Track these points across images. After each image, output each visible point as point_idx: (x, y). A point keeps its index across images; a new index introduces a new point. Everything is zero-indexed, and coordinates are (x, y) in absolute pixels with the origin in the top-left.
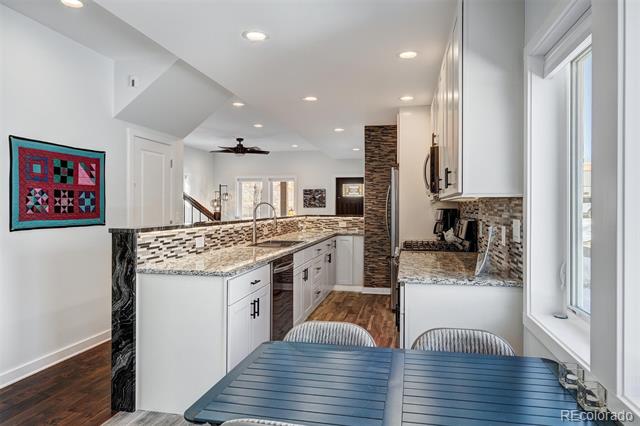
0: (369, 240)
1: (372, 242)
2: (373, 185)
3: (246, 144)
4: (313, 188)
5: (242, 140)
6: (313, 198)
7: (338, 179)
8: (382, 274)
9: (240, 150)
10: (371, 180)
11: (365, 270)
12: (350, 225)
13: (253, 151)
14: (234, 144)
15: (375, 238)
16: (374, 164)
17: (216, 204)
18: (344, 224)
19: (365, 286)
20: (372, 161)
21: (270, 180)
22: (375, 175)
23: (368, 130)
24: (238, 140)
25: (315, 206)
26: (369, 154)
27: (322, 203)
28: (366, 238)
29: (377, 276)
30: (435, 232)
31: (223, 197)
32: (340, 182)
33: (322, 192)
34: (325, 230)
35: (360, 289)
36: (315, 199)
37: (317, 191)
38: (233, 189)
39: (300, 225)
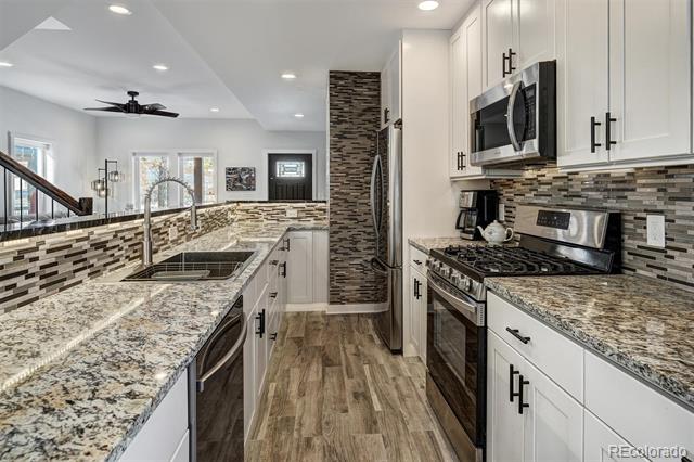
0: (336, 237)
1: (341, 240)
2: (342, 157)
3: (142, 100)
4: (239, 165)
5: (137, 94)
6: (239, 179)
7: (270, 155)
8: (354, 284)
9: (133, 108)
10: (339, 150)
11: (331, 279)
12: (303, 214)
13: (154, 111)
14: (125, 99)
15: (344, 233)
16: (344, 126)
17: (99, 186)
18: (294, 213)
19: (332, 303)
20: (340, 122)
21: (180, 154)
22: (345, 142)
23: (335, 77)
24: (129, 93)
25: (241, 189)
26: (336, 112)
27: (250, 185)
28: (332, 234)
29: (347, 288)
30: (458, 227)
31: (111, 177)
32: (273, 158)
33: (250, 171)
34: (266, 222)
35: (322, 307)
36: (241, 180)
37: (243, 169)
38: (127, 165)
39: (230, 216)
